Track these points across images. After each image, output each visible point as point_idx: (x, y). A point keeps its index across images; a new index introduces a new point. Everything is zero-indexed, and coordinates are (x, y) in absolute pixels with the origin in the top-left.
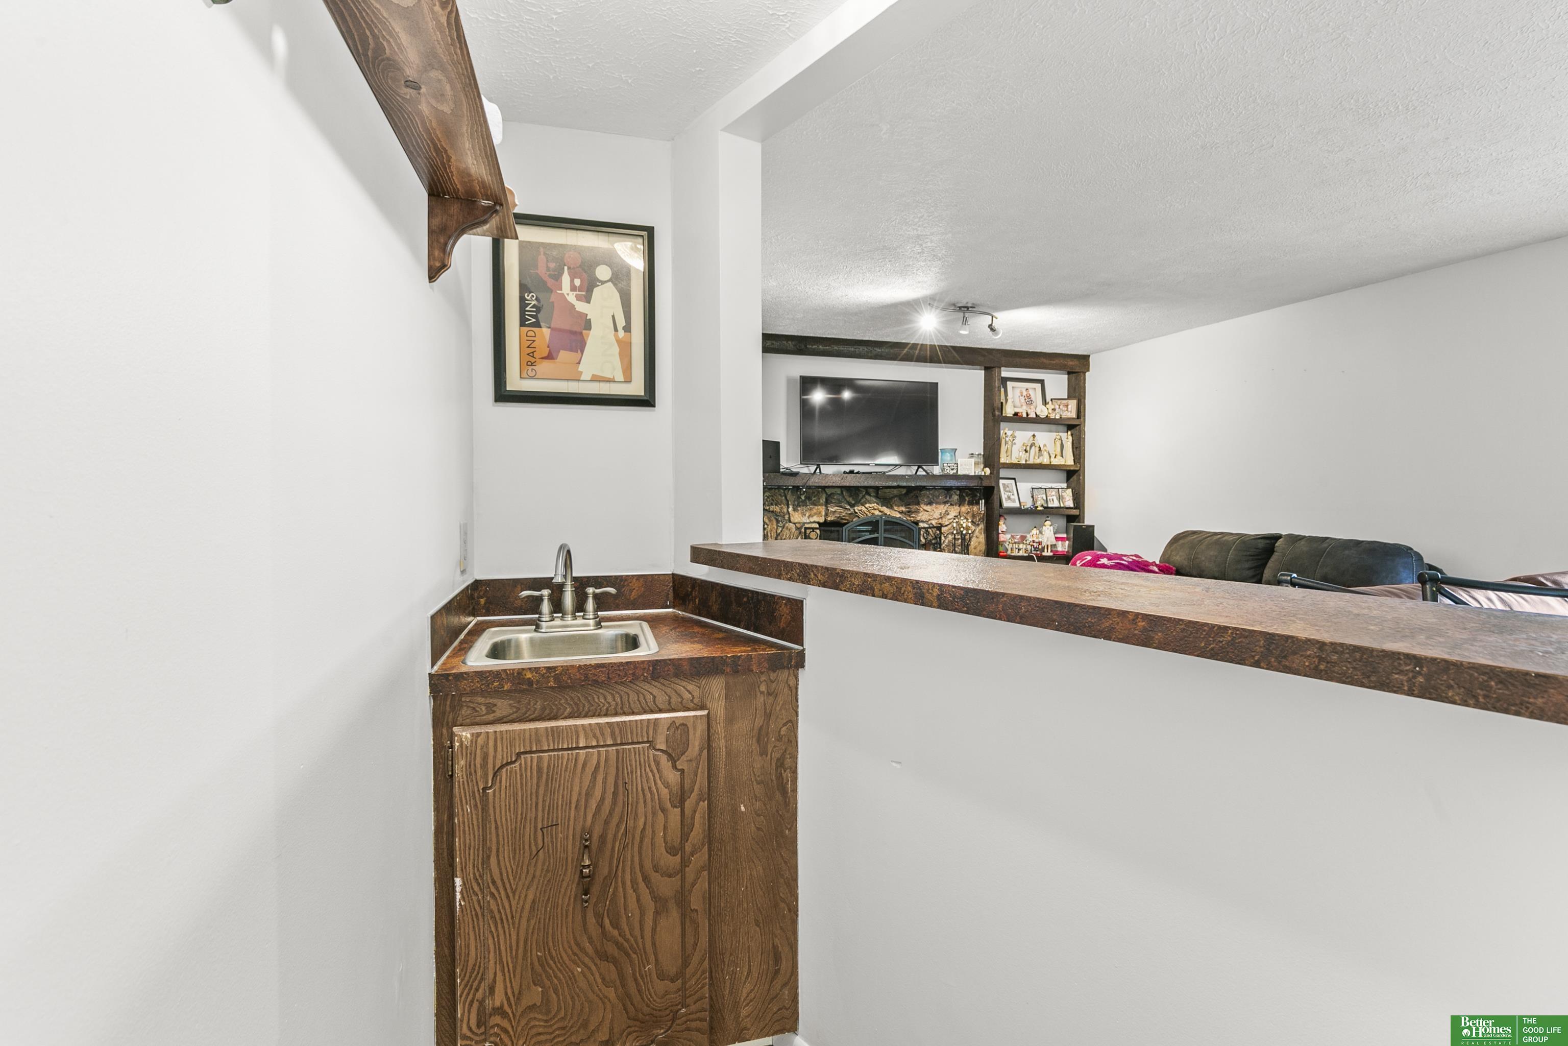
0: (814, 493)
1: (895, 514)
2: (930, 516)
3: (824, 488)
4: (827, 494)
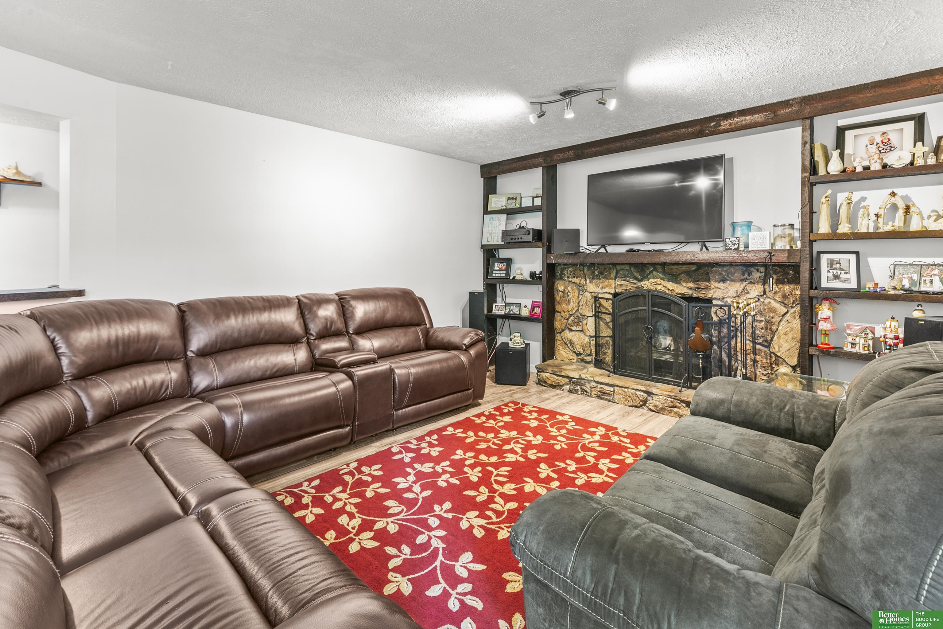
0: (605, 269)
1: (682, 290)
2: (723, 293)
3: (615, 265)
4: (617, 270)
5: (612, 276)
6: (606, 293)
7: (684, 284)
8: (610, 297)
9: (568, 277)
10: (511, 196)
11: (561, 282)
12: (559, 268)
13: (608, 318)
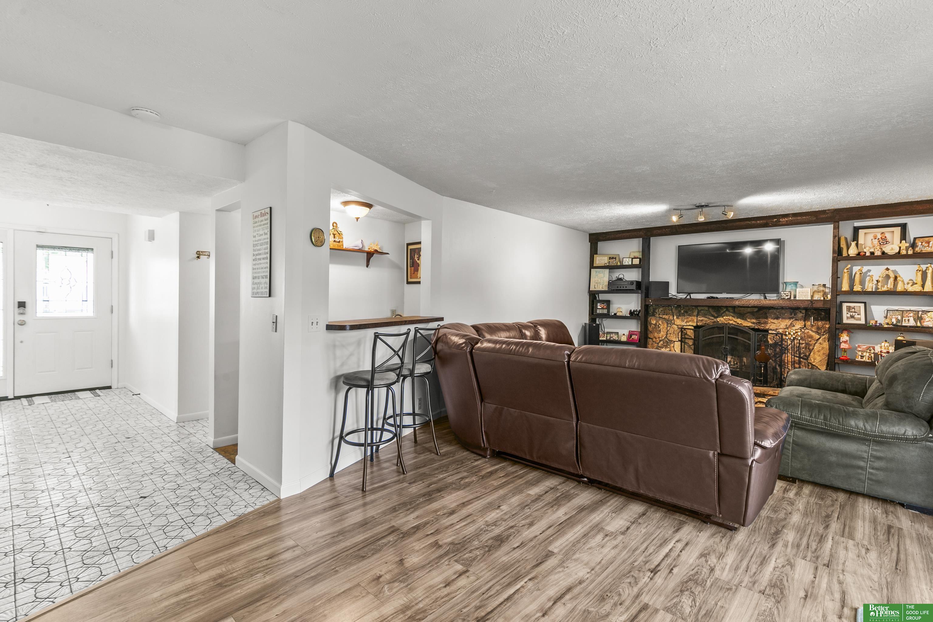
0: (689, 309)
1: (747, 324)
2: (777, 326)
3: (697, 306)
4: (698, 310)
5: (694, 314)
6: (690, 325)
7: (749, 320)
8: (693, 328)
9: (659, 314)
10: (612, 256)
11: (653, 318)
12: (651, 308)
13: (691, 342)
